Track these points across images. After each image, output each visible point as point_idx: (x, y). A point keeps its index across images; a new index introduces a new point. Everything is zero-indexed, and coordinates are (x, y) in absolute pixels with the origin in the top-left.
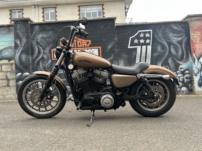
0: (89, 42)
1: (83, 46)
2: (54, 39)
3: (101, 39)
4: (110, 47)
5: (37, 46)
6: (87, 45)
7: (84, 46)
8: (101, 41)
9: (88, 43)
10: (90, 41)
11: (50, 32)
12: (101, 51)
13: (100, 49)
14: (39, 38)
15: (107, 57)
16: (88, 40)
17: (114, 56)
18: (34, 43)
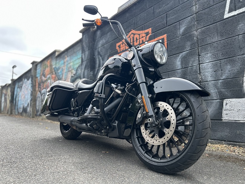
0: (149, 33)
1: (141, 42)
2: (112, 42)
3: (167, 21)
4: (182, 30)
5: (98, 56)
6: (146, 38)
7: (143, 41)
8: (167, 23)
9: (147, 34)
10: (150, 30)
11: (109, 34)
12: (166, 43)
13: (165, 40)
14: (100, 45)
15: (177, 53)
16: (147, 30)
17: (191, 47)
18: (96, 53)
